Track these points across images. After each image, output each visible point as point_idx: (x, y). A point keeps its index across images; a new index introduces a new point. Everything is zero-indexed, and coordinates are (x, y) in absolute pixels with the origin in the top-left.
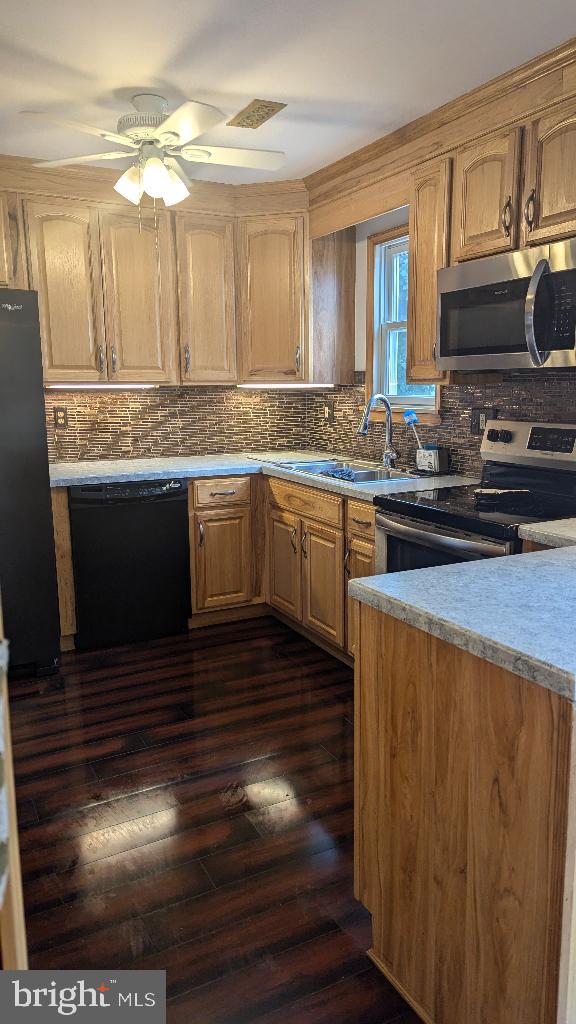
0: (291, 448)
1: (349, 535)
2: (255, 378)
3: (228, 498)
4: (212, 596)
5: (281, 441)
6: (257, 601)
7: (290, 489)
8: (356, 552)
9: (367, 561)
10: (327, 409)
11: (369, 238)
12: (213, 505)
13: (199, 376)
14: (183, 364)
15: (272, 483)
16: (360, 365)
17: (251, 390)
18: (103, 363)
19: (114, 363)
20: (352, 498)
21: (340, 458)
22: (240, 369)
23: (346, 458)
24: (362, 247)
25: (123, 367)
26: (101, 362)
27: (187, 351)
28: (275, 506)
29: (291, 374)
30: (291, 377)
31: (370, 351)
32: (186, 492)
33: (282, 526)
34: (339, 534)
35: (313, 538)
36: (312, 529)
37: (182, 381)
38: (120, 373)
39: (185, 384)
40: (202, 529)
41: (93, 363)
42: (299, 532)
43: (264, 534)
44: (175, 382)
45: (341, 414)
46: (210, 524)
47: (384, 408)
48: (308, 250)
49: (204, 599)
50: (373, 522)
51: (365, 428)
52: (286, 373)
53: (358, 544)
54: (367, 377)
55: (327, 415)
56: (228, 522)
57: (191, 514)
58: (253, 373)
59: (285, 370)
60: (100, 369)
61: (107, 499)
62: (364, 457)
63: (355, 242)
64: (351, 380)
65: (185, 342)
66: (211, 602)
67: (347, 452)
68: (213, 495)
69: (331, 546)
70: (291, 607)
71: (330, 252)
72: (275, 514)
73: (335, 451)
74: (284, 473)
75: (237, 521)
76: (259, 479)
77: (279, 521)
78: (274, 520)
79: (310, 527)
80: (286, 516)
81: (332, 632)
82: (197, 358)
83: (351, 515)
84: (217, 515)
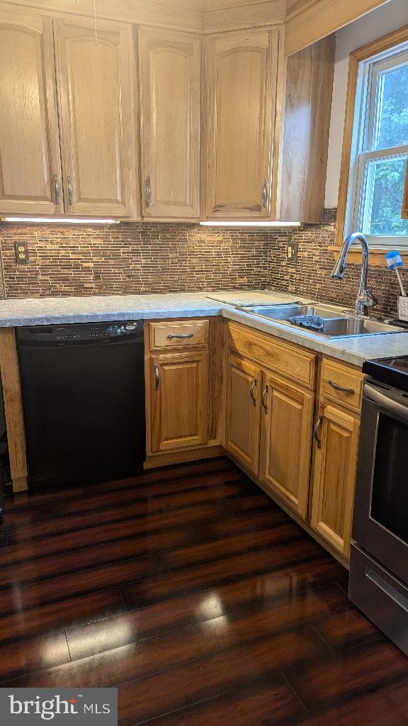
0: (251, 287)
1: (321, 399)
2: (217, 214)
3: (185, 342)
4: (167, 439)
5: (241, 281)
6: (212, 443)
7: (251, 336)
8: (329, 421)
9: (345, 434)
10: (290, 249)
11: (351, 54)
12: (169, 348)
13: (161, 212)
14: (144, 199)
15: (233, 327)
16: (331, 201)
17: (214, 228)
18: (59, 194)
19: (70, 194)
20: (329, 357)
21: (304, 301)
22: (203, 203)
23: (310, 301)
24: (341, 68)
25: (80, 199)
26: (57, 194)
27: (148, 184)
28: (234, 352)
29: (257, 209)
30: (257, 214)
31: (344, 186)
32: (142, 334)
33: (241, 374)
34: (309, 396)
35: (276, 394)
36: (275, 383)
37: (143, 217)
38: (77, 206)
39: (146, 220)
40: (157, 374)
41: (48, 194)
42: (259, 383)
43: (222, 378)
44: (135, 218)
45: (306, 254)
46: (167, 368)
47: (360, 247)
48: (283, 69)
49: (159, 442)
50: (357, 390)
51: (341, 270)
52: (251, 209)
53: (332, 412)
54: (339, 216)
55: (290, 256)
56: (185, 366)
57: (147, 357)
58: (218, 208)
59: (250, 206)
60: (57, 203)
61: (60, 342)
62: (331, 301)
63: (334, 61)
64: (319, 217)
65: (146, 173)
66: (165, 445)
67: (310, 294)
68: (170, 338)
69: (299, 407)
70: (246, 457)
71: (306, 73)
72: (233, 360)
73: (296, 293)
74: (245, 318)
75: (195, 365)
76: (218, 322)
77: (238, 368)
78: (233, 366)
79: (272, 381)
80: (246, 363)
81: (293, 498)
82: (158, 191)
83: (325, 375)
84: (173, 358)
